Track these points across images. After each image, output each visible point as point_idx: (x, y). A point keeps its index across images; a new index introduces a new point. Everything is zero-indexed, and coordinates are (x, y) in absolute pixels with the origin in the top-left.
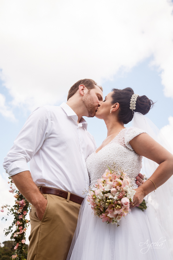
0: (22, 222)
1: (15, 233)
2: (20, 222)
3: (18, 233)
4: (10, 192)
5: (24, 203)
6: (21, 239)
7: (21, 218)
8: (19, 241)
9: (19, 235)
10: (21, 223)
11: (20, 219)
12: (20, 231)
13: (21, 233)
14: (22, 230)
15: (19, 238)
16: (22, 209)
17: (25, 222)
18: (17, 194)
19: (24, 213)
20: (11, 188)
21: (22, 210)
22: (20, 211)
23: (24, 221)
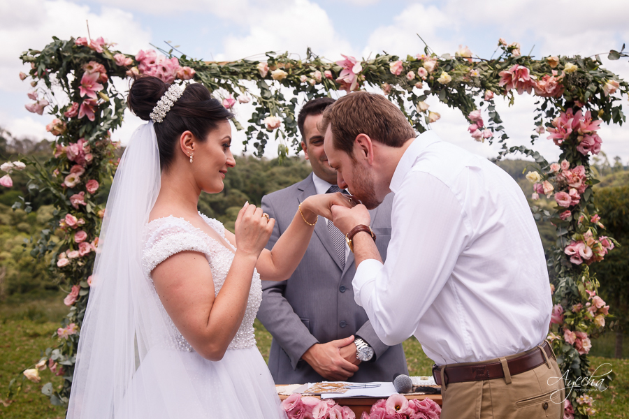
0: (86, 218)
1: (63, 255)
2: (78, 218)
3: (74, 254)
4: (31, 110)
5: (85, 155)
6: (86, 271)
7: (81, 202)
8: (79, 277)
9: (76, 260)
10: (82, 222)
11: (77, 207)
12: (81, 248)
13: (82, 254)
14: (87, 244)
15: (76, 271)
16: (80, 174)
17: (95, 218)
18: (59, 121)
19: (87, 186)
20: (32, 96)
21: (81, 177)
22: (73, 179)
23: (91, 213)
